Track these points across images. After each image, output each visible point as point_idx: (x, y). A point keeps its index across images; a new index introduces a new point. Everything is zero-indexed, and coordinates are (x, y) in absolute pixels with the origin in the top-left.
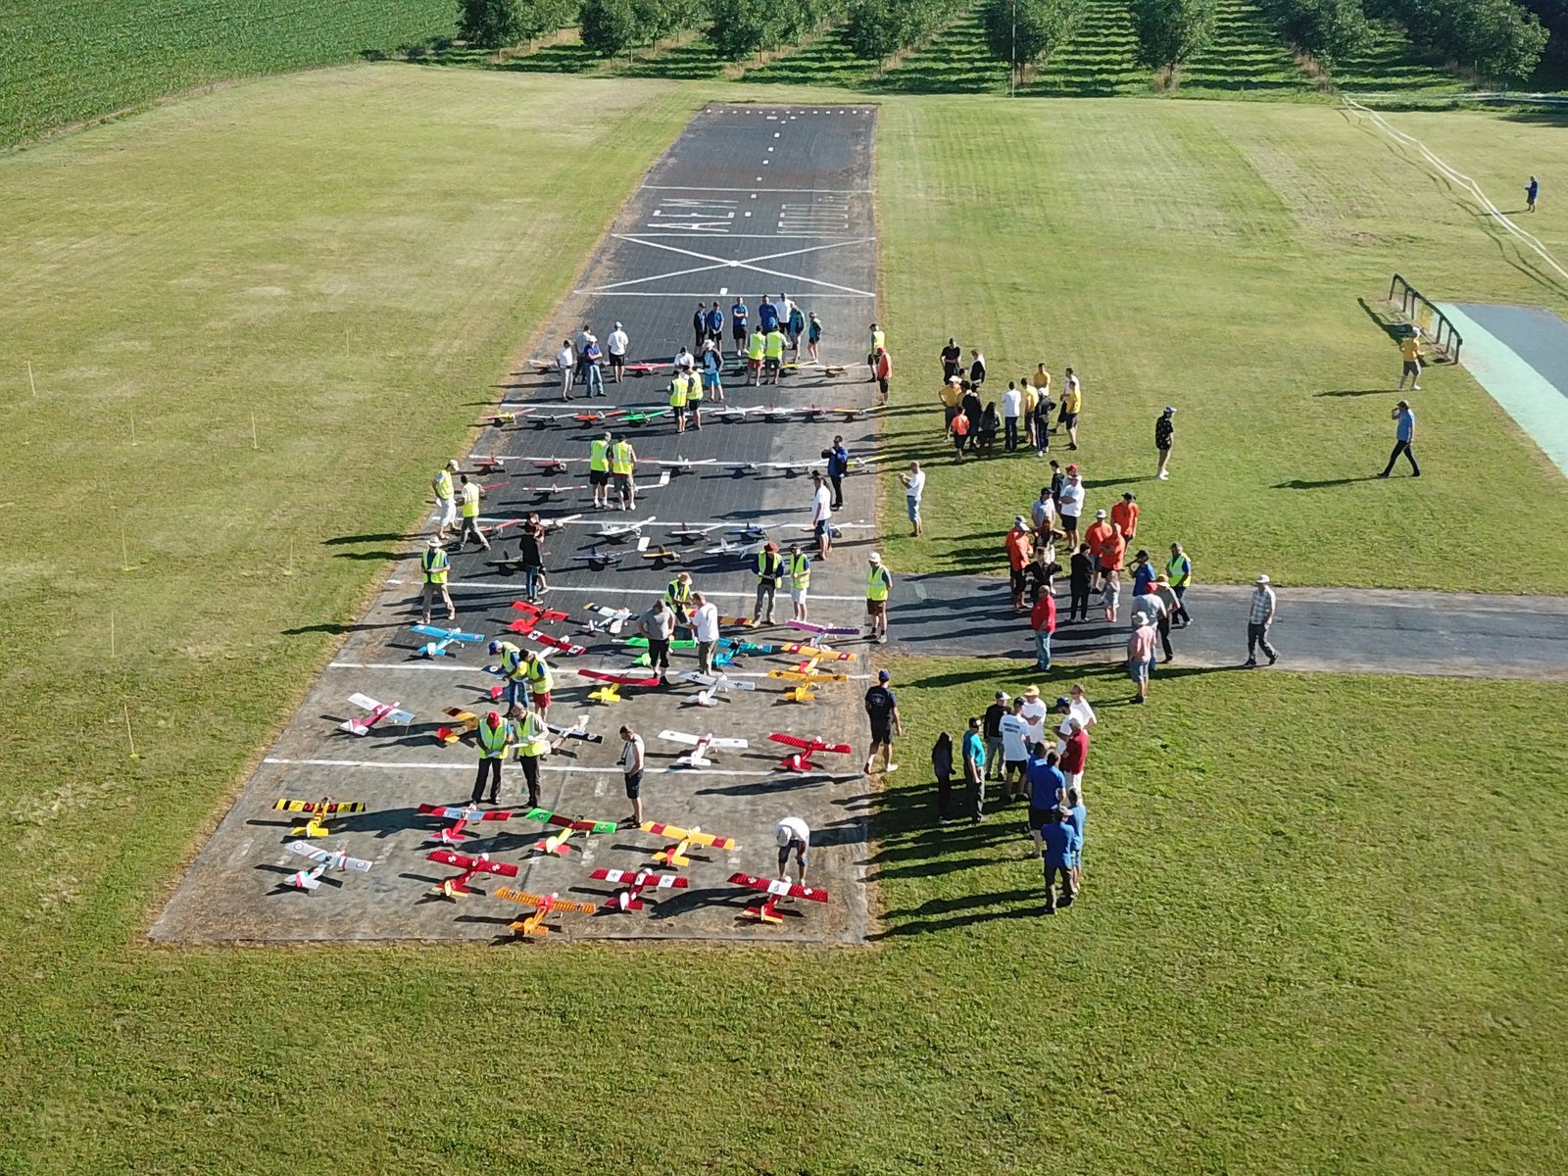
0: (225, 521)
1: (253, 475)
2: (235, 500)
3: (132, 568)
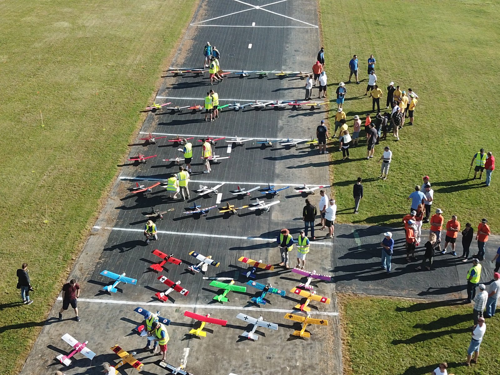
0: (22, 179)
1: (39, 146)
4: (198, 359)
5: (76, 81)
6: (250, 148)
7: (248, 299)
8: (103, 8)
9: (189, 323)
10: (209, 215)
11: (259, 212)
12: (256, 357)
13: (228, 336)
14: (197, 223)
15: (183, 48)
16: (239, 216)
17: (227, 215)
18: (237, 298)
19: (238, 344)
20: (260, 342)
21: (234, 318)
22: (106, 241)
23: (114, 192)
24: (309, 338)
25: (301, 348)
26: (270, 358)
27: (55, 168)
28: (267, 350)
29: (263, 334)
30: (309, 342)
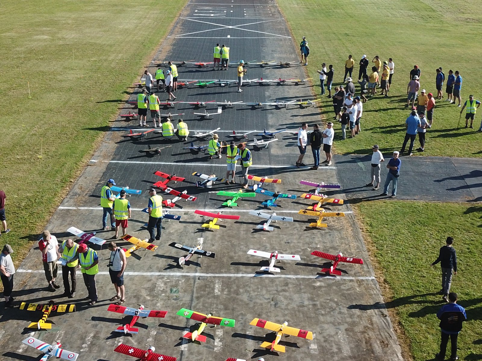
4: (213, 245)
5: (60, 70)
6: (241, 109)
7: (258, 205)
11: (257, 149)
12: (274, 243)
13: (242, 229)
15: (163, 50)
19: (254, 235)
20: (276, 233)
21: (246, 217)
22: (105, 170)
23: (108, 138)
24: (326, 229)
25: (319, 236)
26: (289, 243)
27: (46, 123)
28: (285, 238)
29: (278, 227)
30: (327, 231)
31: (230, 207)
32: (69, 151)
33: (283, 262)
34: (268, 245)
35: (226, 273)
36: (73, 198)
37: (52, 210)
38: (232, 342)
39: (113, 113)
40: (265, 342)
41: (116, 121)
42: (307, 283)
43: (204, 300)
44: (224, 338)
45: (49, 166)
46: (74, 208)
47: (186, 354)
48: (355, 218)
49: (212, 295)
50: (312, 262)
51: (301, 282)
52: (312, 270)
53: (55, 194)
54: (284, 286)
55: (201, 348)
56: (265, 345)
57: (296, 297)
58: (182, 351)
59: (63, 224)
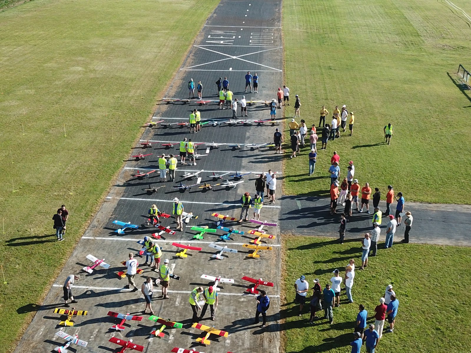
0: (51, 169)
1: (63, 149)
2: (56, 160)
3: (16, 191)
4: (181, 270)
5: (89, 107)
6: (224, 150)
7: (218, 238)
8: (109, 58)
9: (175, 250)
10: (191, 191)
11: (228, 188)
12: (222, 268)
13: (202, 257)
14: (183, 195)
15: (174, 85)
16: (214, 191)
17: (205, 190)
18: (210, 237)
19: (210, 262)
20: (225, 261)
21: (207, 248)
22: (116, 206)
23: (121, 177)
24: (259, 258)
25: (253, 264)
26: (231, 269)
27: (76, 162)
28: (230, 265)
29: (227, 257)
30: (259, 260)
31: (198, 239)
32: (92, 188)
33: (224, 284)
34: (217, 270)
35: (185, 290)
36: (92, 230)
37: (77, 239)
38: (180, 337)
39: (127, 153)
40: (199, 338)
41: (128, 160)
42: (235, 298)
43: (168, 310)
44: (176, 335)
45: (77, 202)
46: (93, 238)
47: (151, 344)
48: (280, 250)
49: (173, 306)
50: (243, 284)
51: (232, 298)
52: (241, 290)
53: (80, 227)
54: (220, 300)
55: (161, 341)
56: (199, 340)
57: (226, 308)
58: (149, 342)
59: (84, 251)
